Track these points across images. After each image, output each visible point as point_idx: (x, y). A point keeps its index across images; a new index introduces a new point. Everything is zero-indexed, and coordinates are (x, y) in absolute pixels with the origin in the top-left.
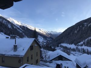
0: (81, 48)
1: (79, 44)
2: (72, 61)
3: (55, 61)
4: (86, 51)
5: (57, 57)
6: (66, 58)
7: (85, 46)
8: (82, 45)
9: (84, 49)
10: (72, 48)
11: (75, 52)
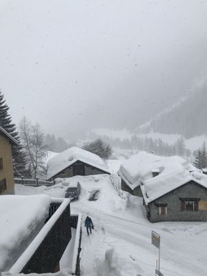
0: (144, 138)
1: (141, 127)
2: (110, 174)
3: (62, 179)
4: (158, 145)
5: (69, 167)
6: (94, 168)
7: (155, 132)
8: (147, 131)
9: (152, 141)
10: (122, 140)
11: (130, 151)
